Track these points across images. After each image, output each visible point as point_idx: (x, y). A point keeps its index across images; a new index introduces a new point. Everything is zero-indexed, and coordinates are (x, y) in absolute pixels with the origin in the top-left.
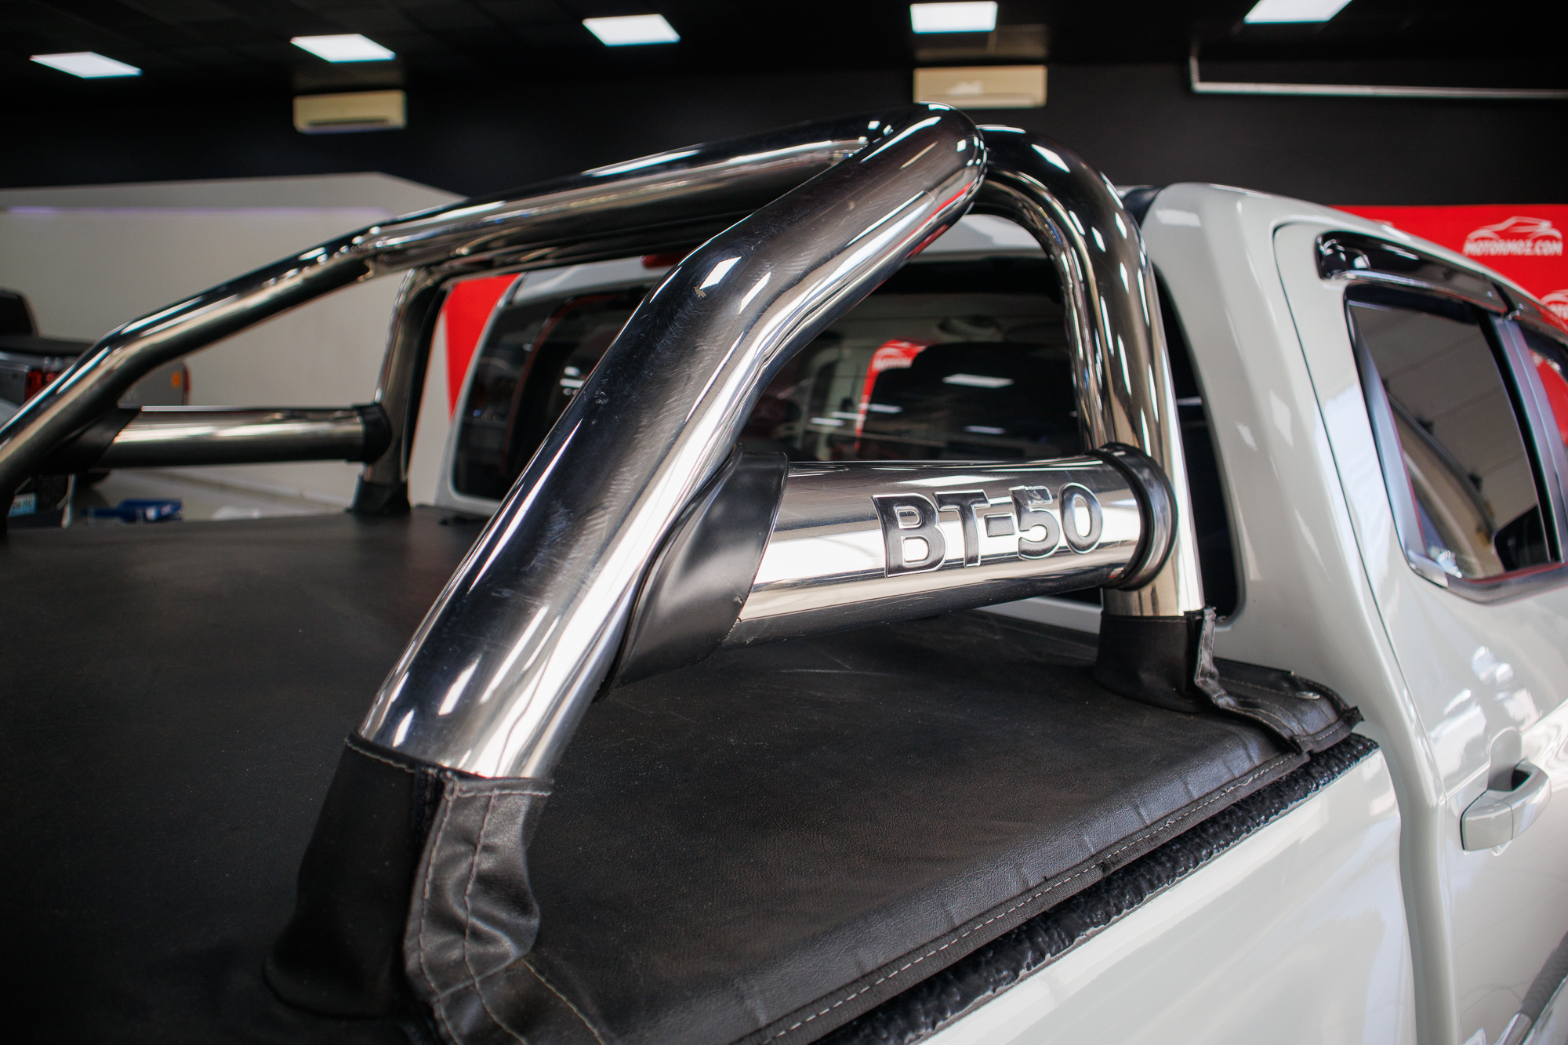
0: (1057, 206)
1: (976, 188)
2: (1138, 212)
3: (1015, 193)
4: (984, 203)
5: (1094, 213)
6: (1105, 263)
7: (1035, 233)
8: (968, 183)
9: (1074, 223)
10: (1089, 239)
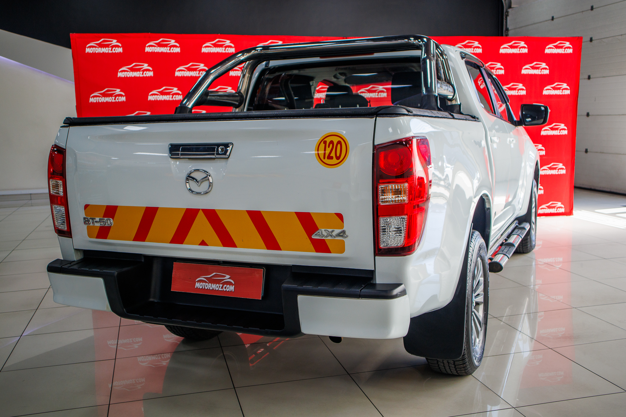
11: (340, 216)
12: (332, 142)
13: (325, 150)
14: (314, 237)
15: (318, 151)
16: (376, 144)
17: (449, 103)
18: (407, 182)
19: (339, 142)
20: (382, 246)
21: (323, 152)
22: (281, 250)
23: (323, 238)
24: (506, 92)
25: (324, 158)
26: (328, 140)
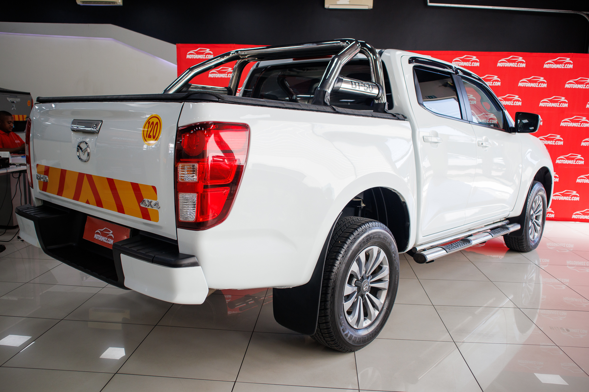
0: (369, 52)
1: (360, 50)
2: (381, 54)
3: (364, 51)
4: (361, 52)
5: (374, 53)
6: (375, 61)
7: (366, 56)
8: (359, 50)
9: (371, 55)
10: (373, 57)
11: (154, 188)
12: (153, 123)
13: (148, 128)
14: (142, 206)
15: (144, 128)
16: (179, 126)
17: (376, 102)
18: (198, 162)
19: (157, 123)
20: (181, 219)
21: (147, 130)
22: (124, 213)
23: (146, 207)
24: (501, 102)
25: (146, 137)
26: (151, 121)
